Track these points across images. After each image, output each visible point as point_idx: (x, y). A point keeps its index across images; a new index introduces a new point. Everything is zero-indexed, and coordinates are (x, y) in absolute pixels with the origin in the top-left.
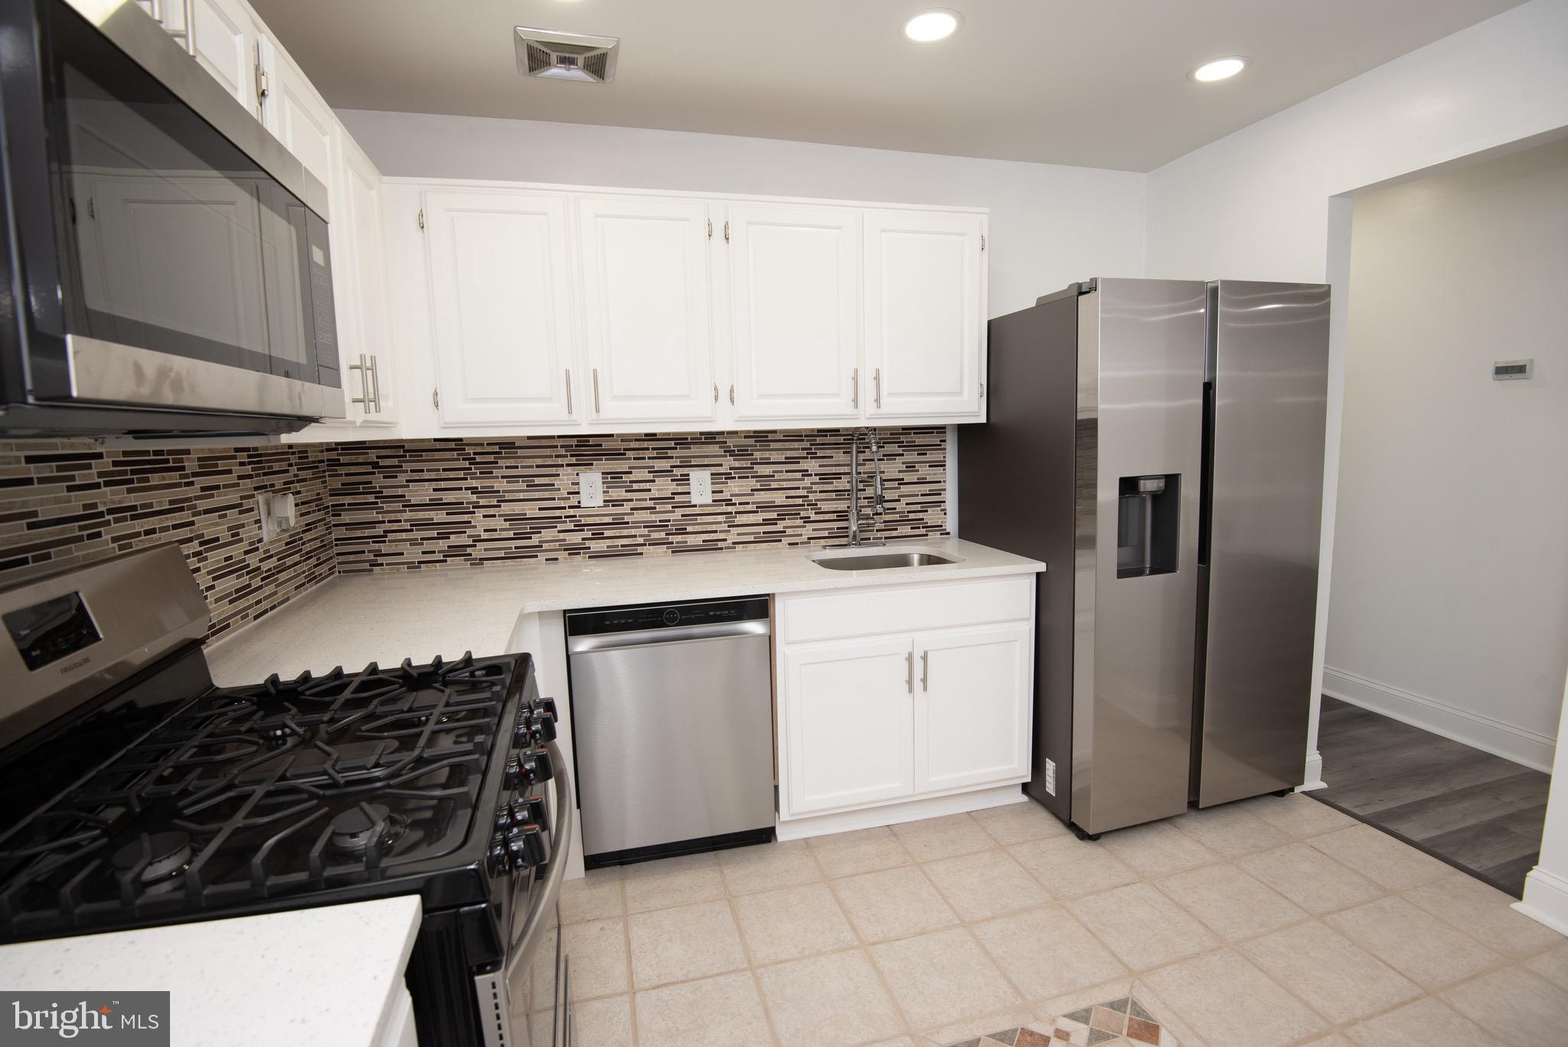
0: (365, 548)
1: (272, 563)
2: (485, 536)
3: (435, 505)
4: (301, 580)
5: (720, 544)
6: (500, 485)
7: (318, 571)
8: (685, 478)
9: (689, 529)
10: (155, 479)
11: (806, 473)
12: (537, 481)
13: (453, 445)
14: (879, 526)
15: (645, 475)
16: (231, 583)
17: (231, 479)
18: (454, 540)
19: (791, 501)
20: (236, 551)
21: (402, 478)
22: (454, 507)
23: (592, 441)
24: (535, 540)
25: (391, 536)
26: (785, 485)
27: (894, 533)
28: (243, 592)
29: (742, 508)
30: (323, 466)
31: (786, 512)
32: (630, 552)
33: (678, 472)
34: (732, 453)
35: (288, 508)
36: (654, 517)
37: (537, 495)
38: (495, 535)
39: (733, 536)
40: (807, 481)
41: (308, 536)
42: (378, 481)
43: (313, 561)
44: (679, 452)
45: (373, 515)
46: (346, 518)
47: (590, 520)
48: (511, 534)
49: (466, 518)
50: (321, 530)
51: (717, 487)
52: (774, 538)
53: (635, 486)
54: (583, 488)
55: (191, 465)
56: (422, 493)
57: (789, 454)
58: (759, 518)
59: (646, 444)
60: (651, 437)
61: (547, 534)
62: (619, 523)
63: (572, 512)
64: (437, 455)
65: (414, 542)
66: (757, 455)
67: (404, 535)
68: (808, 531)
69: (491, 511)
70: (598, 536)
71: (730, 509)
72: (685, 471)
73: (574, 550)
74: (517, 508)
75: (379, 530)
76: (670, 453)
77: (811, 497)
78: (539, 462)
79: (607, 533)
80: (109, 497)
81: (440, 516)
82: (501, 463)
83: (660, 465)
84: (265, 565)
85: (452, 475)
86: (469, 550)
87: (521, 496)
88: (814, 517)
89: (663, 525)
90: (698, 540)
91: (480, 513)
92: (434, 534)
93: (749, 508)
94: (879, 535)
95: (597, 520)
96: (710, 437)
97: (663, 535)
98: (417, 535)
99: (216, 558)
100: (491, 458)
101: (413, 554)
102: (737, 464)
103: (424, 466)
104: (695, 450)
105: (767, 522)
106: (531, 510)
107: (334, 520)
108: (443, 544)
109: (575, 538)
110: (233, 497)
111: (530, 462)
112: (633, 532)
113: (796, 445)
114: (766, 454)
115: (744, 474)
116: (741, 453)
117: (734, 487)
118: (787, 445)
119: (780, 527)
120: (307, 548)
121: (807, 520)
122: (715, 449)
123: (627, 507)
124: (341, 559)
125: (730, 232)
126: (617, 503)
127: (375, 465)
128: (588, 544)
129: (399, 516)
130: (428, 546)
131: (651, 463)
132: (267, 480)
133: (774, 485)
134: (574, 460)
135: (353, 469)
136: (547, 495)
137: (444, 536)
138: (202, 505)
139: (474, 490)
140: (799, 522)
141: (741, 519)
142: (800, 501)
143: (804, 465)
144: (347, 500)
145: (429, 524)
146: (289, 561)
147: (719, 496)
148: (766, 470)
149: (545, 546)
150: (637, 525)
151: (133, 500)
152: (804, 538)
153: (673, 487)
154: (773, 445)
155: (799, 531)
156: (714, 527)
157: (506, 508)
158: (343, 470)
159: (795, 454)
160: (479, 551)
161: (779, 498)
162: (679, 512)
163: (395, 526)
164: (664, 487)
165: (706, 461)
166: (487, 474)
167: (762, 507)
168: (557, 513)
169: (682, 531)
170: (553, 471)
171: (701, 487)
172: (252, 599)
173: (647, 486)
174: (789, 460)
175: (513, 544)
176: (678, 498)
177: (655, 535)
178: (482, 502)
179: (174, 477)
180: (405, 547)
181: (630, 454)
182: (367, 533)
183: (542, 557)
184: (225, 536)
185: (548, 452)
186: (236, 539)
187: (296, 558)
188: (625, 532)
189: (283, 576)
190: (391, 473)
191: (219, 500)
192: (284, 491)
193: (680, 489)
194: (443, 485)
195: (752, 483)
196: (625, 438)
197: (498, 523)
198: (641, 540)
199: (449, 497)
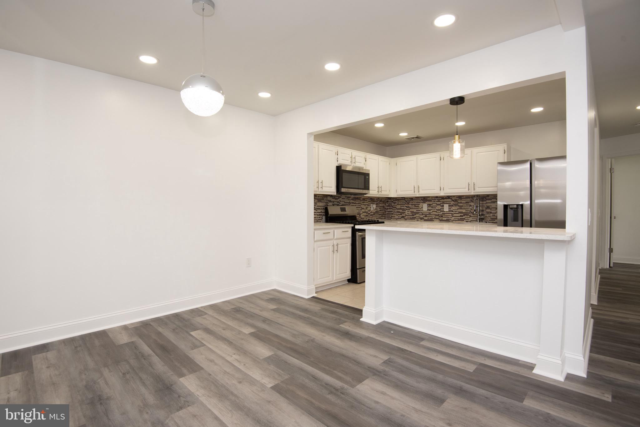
0: (390, 215)
1: (372, 213)
2: (407, 215)
3: (400, 209)
4: (378, 217)
5: (450, 220)
6: (410, 206)
7: (381, 217)
8: (443, 206)
9: (443, 216)
10: (357, 200)
11: (471, 206)
12: (416, 205)
13: (404, 199)
14: (490, 219)
15: (435, 205)
16: (365, 214)
17: (367, 201)
18: (403, 215)
19: (467, 212)
20: (367, 210)
21: (396, 204)
22: (403, 209)
23: (426, 198)
24: (415, 216)
25: (394, 214)
26: (465, 208)
27: (494, 221)
28: (367, 216)
29: (455, 213)
30: (386, 202)
31: (465, 214)
32: (431, 220)
33: (442, 204)
34: (453, 201)
35: (375, 206)
36: (436, 213)
37: (416, 208)
38: (409, 215)
39: (453, 219)
40: (471, 207)
41: (380, 212)
42: (393, 204)
43: (381, 216)
44: (442, 200)
45: (392, 210)
46: (388, 210)
47: (425, 213)
48: (411, 215)
49: (404, 211)
50: (383, 211)
51: (450, 208)
52: (462, 220)
53: (433, 207)
54: (424, 207)
55: (361, 199)
56: (398, 207)
57: (466, 201)
58: (459, 215)
59: (436, 199)
60: (437, 197)
61: (417, 215)
62: (430, 214)
63: (421, 211)
64: (401, 200)
65: (397, 215)
66: (459, 201)
67: (396, 214)
68: (471, 219)
69: (408, 210)
70: (426, 216)
71: (452, 213)
72: (443, 204)
73: (421, 219)
74: (412, 210)
75: (392, 213)
76: (440, 201)
77: (472, 211)
78: (417, 202)
79: (427, 216)
80: (351, 201)
81: (401, 211)
82: (411, 202)
83: (439, 203)
84: (371, 214)
85: (403, 204)
86: (405, 217)
87: (413, 208)
88: (472, 216)
89: (438, 215)
90: (445, 219)
91: (407, 211)
92: (400, 214)
93: (457, 213)
94: (490, 221)
95: (426, 213)
96: (449, 197)
97: (438, 217)
98: (397, 214)
99: (363, 210)
100: (409, 201)
101: (397, 217)
102: (454, 203)
103: (399, 202)
104: (445, 200)
105: (461, 216)
106: (415, 211)
107: (387, 210)
108: (401, 216)
109: (422, 216)
110: (367, 204)
111: (415, 202)
112: (432, 216)
113: (468, 199)
114: (461, 201)
115: (456, 205)
116: (456, 201)
117: (454, 208)
118: (466, 199)
119: (464, 217)
120: (379, 213)
121: (470, 216)
122: (450, 200)
123: (431, 211)
124: (387, 217)
125: (444, 159)
126: (430, 210)
127: (393, 202)
128: (424, 218)
129: (395, 210)
130: (399, 216)
131: (436, 202)
132: (373, 202)
133: (463, 208)
134: (422, 202)
135: (390, 202)
136: (417, 208)
137: (401, 214)
138: (362, 204)
139: (406, 207)
140: (469, 217)
141: (455, 215)
142: (469, 212)
143: (470, 204)
144: (388, 207)
145: (399, 212)
146: (375, 214)
147: (450, 210)
148: (461, 205)
149: (417, 217)
150: (433, 215)
151: (354, 202)
152: (470, 220)
153: (441, 207)
154: (463, 199)
155: (469, 219)
156: (449, 216)
157: (411, 210)
158: (388, 203)
159: (468, 201)
160: (406, 217)
161: (464, 211)
162: (442, 213)
163: (394, 212)
164: (439, 207)
165: (448, 202)
166: (408, 204)
167: (460, 213)
168: (419, 211)
169: (442, 217)
170: (419, 203)
171: (446, 208)
172: (368, 217)
173: (436, 207)
174: (466, 203)
175: (411, 217)
176: (441, 210)
177: (436, 217)
178: (407, 209)
179: (359, 200)
180: (396, 216)
181: (432, 201)
182: (391, 213)
183: (416, 219)
184: (365, 208)
185: (418, 200)
186: (367, 209)
187: (377, 214)
188: (431, 216)
189: (374, 216)
190: (395, 203)
191: (364, 204)
192: (374, 204)
193: (442, 208)
194: (402, 205)
195: (458, 207)
196: (432, 197)
197: (409, 213)
198: (434, 218)
199: (402, 208)
